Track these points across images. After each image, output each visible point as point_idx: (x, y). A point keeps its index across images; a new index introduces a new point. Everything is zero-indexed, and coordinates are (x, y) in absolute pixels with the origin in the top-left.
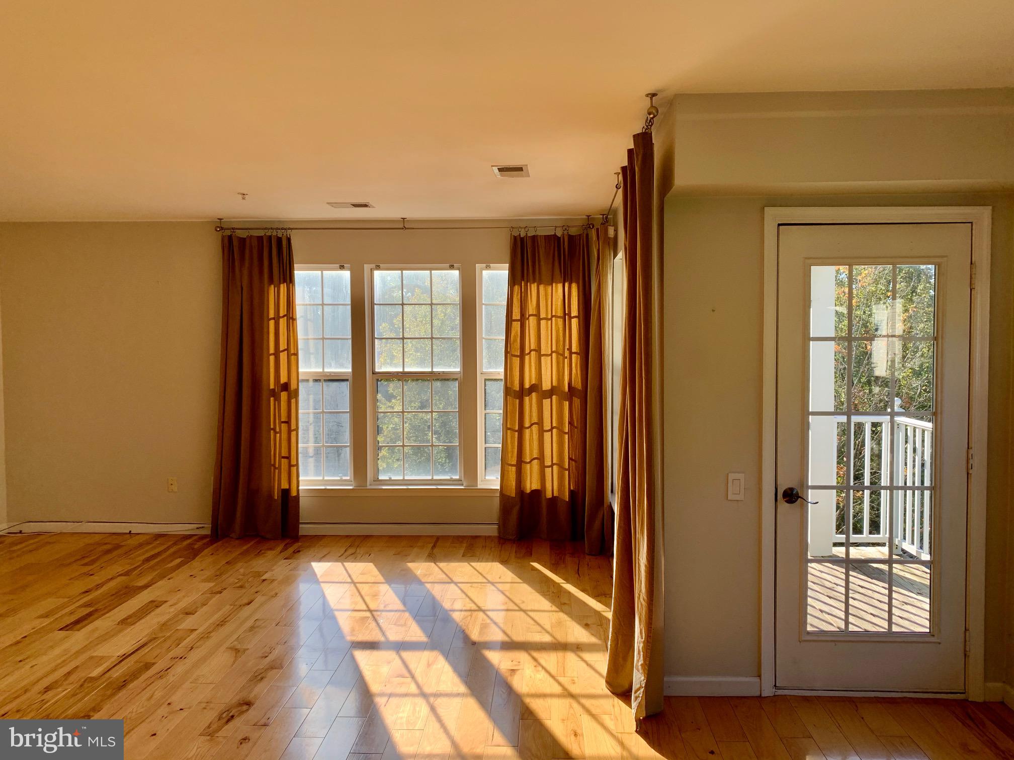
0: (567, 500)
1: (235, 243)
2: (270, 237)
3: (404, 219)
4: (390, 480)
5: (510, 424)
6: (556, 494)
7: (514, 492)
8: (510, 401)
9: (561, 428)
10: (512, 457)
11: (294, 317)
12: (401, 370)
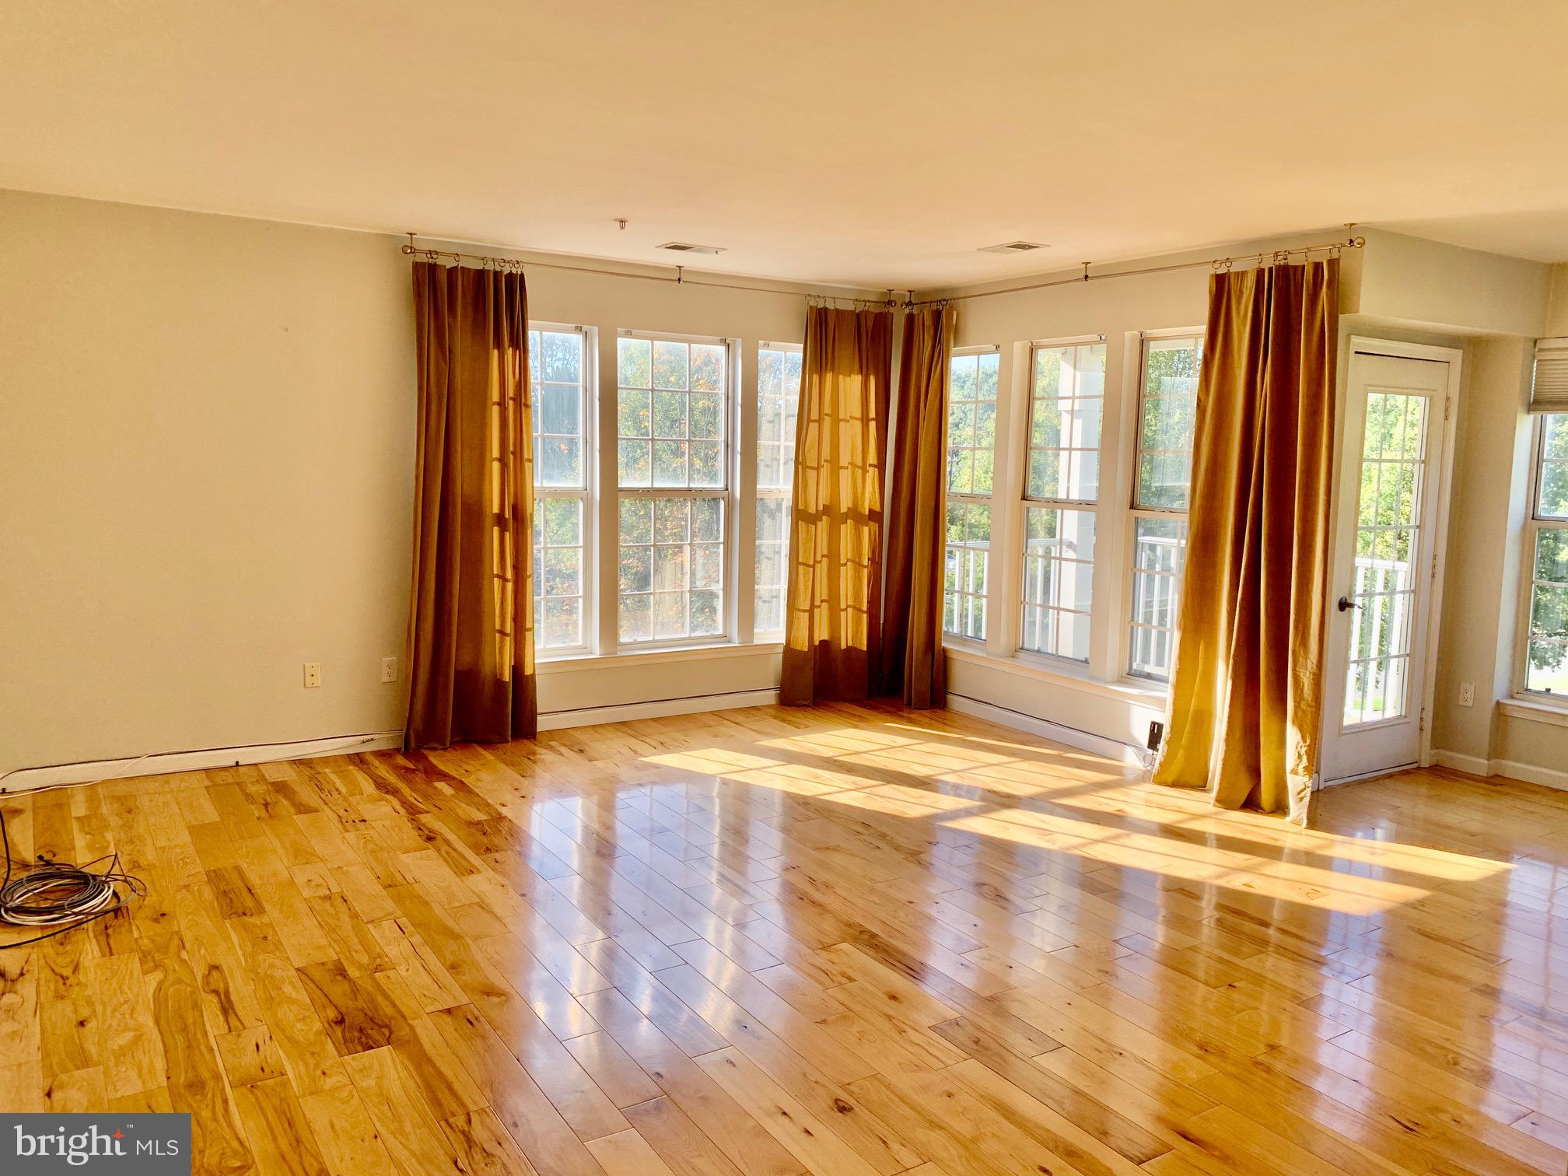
0: (865, 649)
1: (443, 278)
2: (497, 274)
3: (680, 267)
4: (635, 642)
5: (803, 557)
6: (850, 644)
7: (807, 644)
8: (802, 527)
9: (857, 560)
10: (805, 600)
11: (529, 403)
12: (649, 485)
